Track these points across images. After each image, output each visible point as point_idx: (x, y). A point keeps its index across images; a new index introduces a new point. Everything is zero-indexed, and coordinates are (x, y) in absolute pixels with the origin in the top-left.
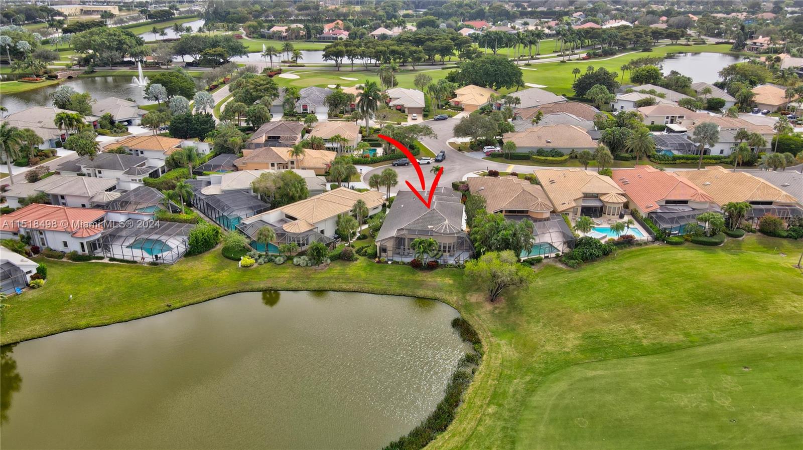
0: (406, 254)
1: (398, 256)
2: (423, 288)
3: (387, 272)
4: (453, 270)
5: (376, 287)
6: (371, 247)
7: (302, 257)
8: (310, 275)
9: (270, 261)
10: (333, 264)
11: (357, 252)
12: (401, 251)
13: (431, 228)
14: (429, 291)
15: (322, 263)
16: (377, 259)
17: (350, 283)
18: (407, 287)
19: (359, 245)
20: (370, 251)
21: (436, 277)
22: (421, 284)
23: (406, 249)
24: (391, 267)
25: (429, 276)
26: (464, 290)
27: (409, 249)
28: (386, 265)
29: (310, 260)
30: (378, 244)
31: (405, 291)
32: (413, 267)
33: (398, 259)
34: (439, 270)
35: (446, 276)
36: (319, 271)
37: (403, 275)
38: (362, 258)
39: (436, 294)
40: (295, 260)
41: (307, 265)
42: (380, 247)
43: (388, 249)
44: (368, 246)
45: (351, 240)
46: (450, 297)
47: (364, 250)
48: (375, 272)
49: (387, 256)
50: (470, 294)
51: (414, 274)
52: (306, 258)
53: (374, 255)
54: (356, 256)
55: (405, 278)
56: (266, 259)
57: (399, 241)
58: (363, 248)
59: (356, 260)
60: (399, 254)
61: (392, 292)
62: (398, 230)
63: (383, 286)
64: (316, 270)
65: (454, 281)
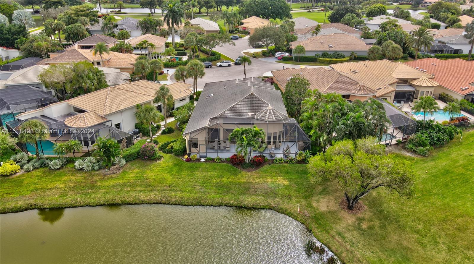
0: (222, 148)
1: (212, 151)
2: (250, 194)
3: (199, 174)
4: (284, 167)
5: (186, 196)
6: (178, 142)
7: (88, 159)
8: (96, 182)
9: (44, 165)
10: (129, 165)
11: (160, 149)
12: (216, 144)
13: (252, 115)
14: (260, 198)
15: (114, 165)
16: (186, 157)
17: (151, 191)
18: (228, 192)
19: (163, 140)
20: (176, 146)
21: (265, 177)
22: (246, 189)
23: (222, 142)
24: (204, 166)
25: (256, 176)
26: (307, 194)
27: (225, 142)
28: (198, 164)
29: (98, 162)
30: (187, 138)
31: (227, 199)
32: (234, 164)
33: (212, 155)
34: (266, 167)
35: (277, 175)
36: (109, 176)
37: (221, 176)
38: (167, 156)
39: (269, 201)
40: (77, 163)
41: (93, 169)
42: (189, 141)
43: (200, 143)
44: (175, 141)
45: (153, 134)
46: (290, 206)
47: (169, 145)
48: (184, 174)
49: (199, 152)
50: (316, 198)
51: (236, 174)
52: (93, 159)
53: (183, 152)
54: (161, 153)
55: (225, 180)
56: (37, 164)
57: (213, 133)
58: (168, 143)
59: (160, 158)
60: (213, 148)
61: (209, 201)
62: (212, 120)
63: (196, 193)
64: (104, 175)
65: (290, 180)
